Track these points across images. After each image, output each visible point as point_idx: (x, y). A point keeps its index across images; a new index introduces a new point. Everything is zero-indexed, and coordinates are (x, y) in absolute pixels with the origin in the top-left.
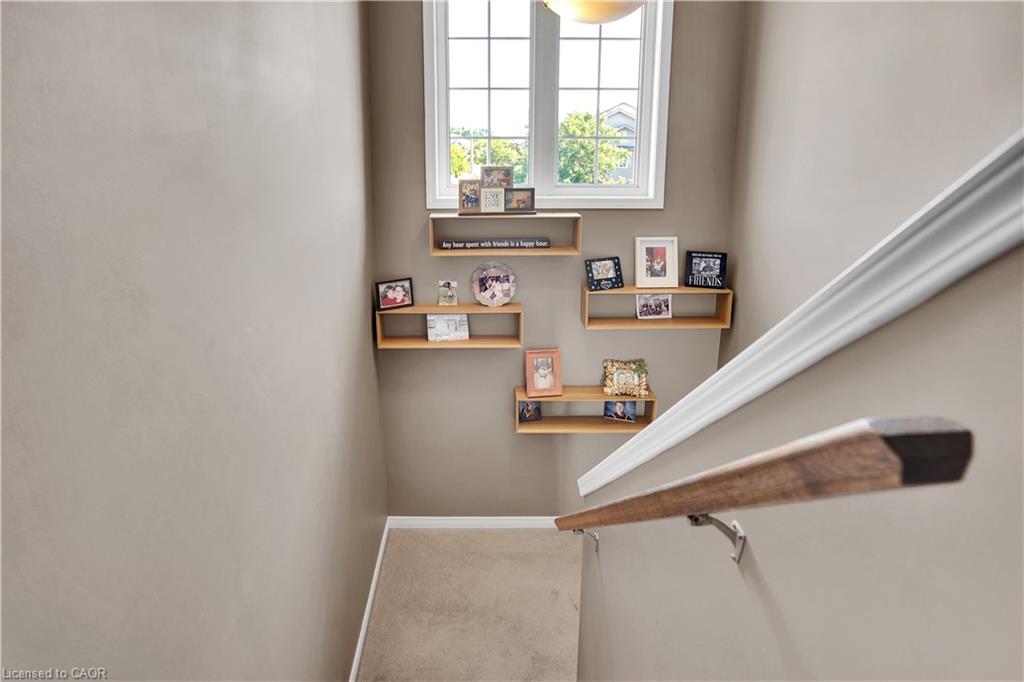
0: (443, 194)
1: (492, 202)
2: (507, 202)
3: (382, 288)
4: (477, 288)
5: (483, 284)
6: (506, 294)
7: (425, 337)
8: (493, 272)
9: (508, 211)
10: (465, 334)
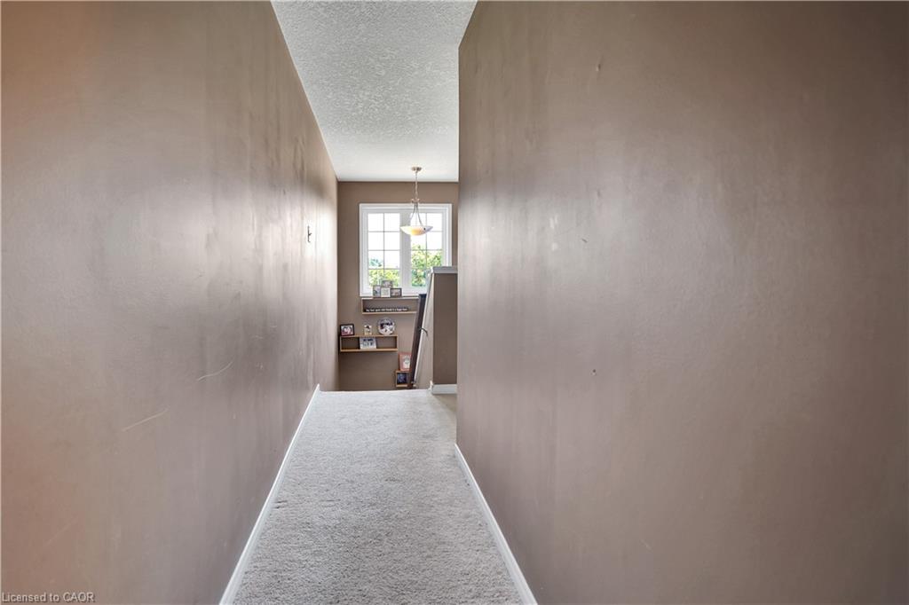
0: (366, 291)
1: (385, 294)
2: (391, 293)
3: (342, 327)
4: (379, 327)
5: (382, 326)
6: (391, 330)
7: (359, 348)
8: (386, 321)
9: (391, 296)
10: (375, 347)
